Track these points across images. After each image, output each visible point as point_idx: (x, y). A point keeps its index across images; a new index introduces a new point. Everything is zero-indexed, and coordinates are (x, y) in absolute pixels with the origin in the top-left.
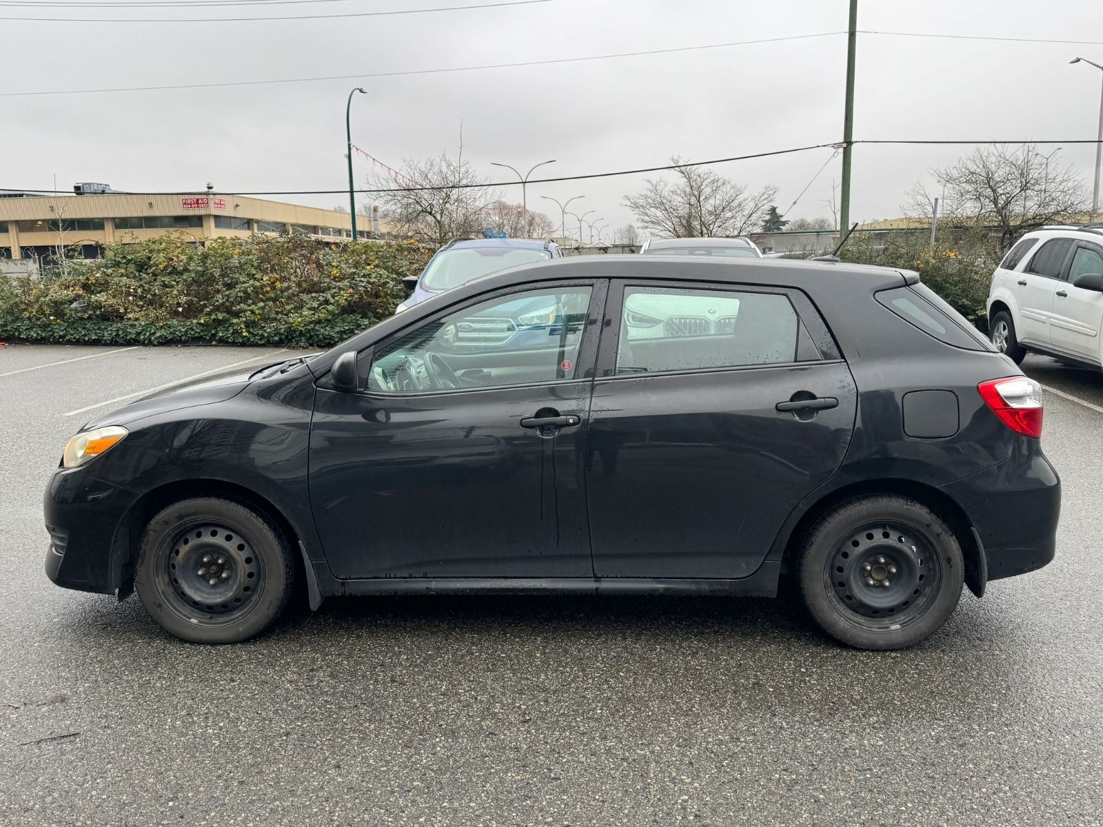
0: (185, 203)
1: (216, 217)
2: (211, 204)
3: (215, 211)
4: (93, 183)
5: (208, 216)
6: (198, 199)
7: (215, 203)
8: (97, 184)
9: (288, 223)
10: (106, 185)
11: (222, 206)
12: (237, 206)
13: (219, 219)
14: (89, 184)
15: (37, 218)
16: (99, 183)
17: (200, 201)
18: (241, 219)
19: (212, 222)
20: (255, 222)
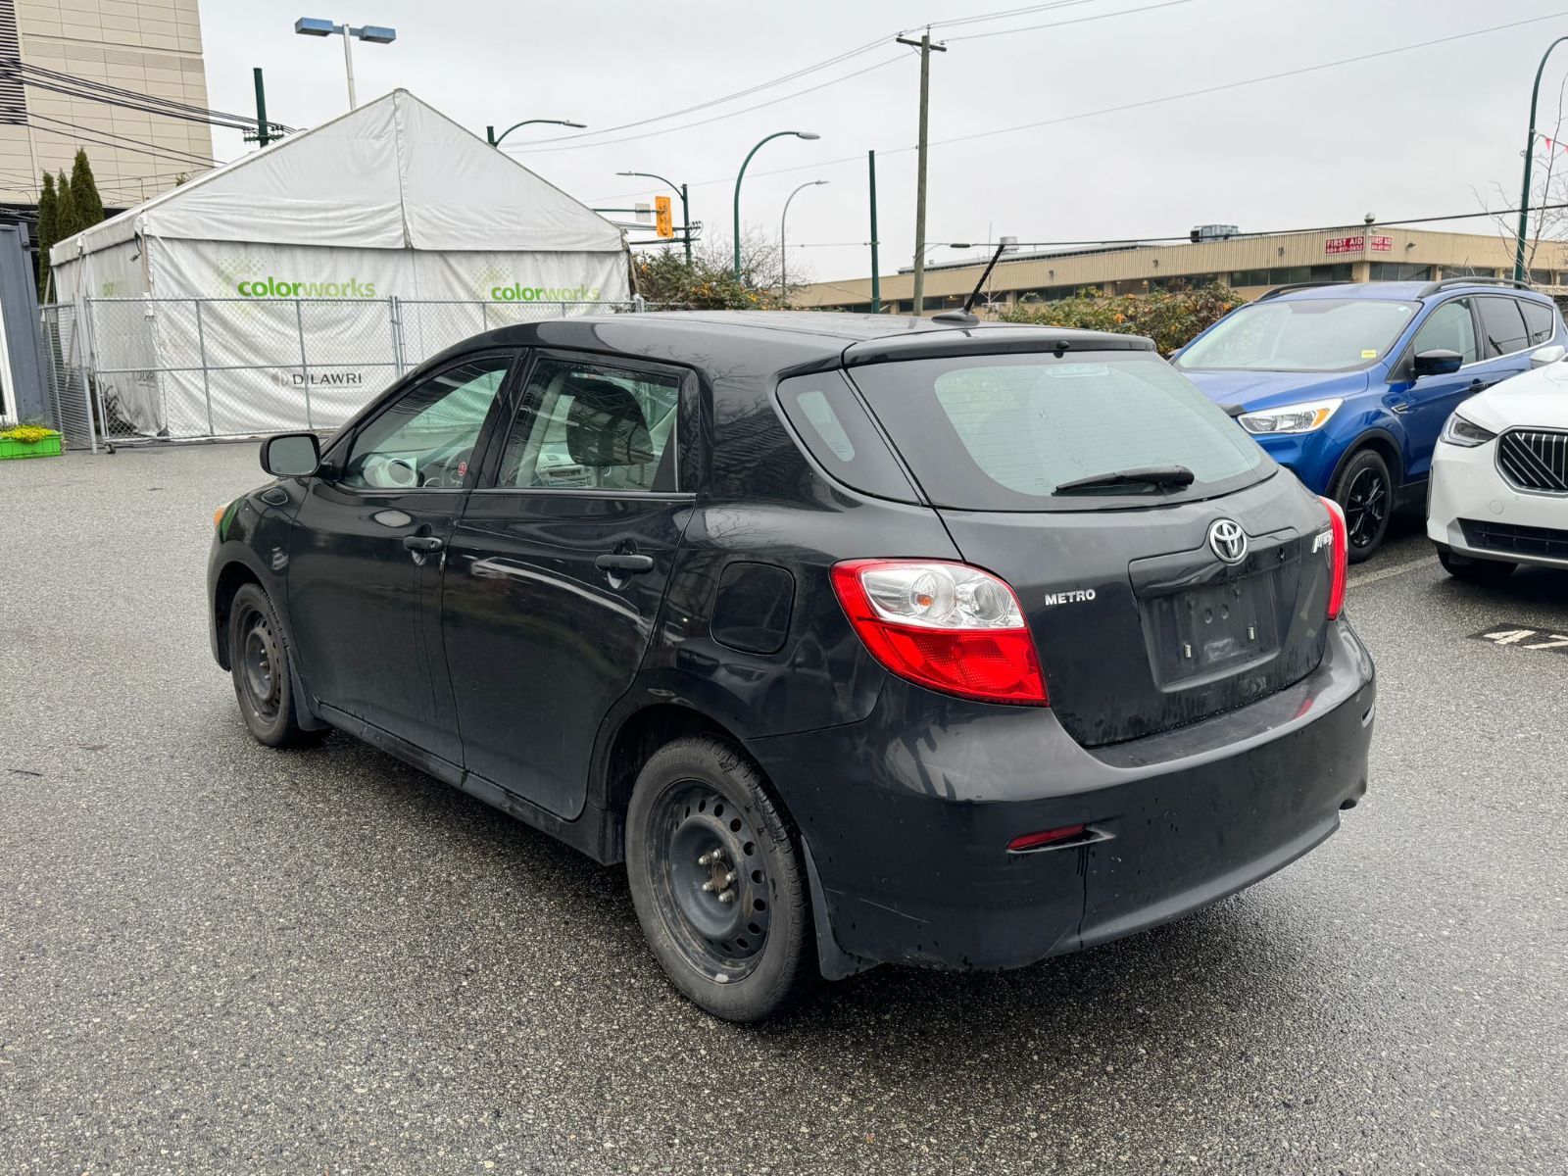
0: (1330, 246)
1: (1374, 265)
2: (1368, 246)
3: (1371, 255)
4: (1216, 226)
5: (1362, 263)
6: (1349, 238)
7: (1373, 244)
8: (1221, 226)
9: (1499, 269)
10: (1233, 227)
11: (1386, 248)
12: (1411, 245)
13: (1379, 267)
14: (1211, 227)
15: (1141, 276)
16: (1223, 224)
17: (1352, 242)
18: (1416, 265)
19: (1366, 272)
20: (1440, 269)
